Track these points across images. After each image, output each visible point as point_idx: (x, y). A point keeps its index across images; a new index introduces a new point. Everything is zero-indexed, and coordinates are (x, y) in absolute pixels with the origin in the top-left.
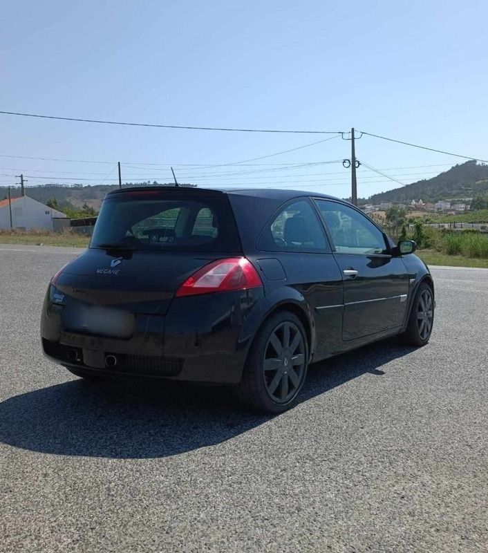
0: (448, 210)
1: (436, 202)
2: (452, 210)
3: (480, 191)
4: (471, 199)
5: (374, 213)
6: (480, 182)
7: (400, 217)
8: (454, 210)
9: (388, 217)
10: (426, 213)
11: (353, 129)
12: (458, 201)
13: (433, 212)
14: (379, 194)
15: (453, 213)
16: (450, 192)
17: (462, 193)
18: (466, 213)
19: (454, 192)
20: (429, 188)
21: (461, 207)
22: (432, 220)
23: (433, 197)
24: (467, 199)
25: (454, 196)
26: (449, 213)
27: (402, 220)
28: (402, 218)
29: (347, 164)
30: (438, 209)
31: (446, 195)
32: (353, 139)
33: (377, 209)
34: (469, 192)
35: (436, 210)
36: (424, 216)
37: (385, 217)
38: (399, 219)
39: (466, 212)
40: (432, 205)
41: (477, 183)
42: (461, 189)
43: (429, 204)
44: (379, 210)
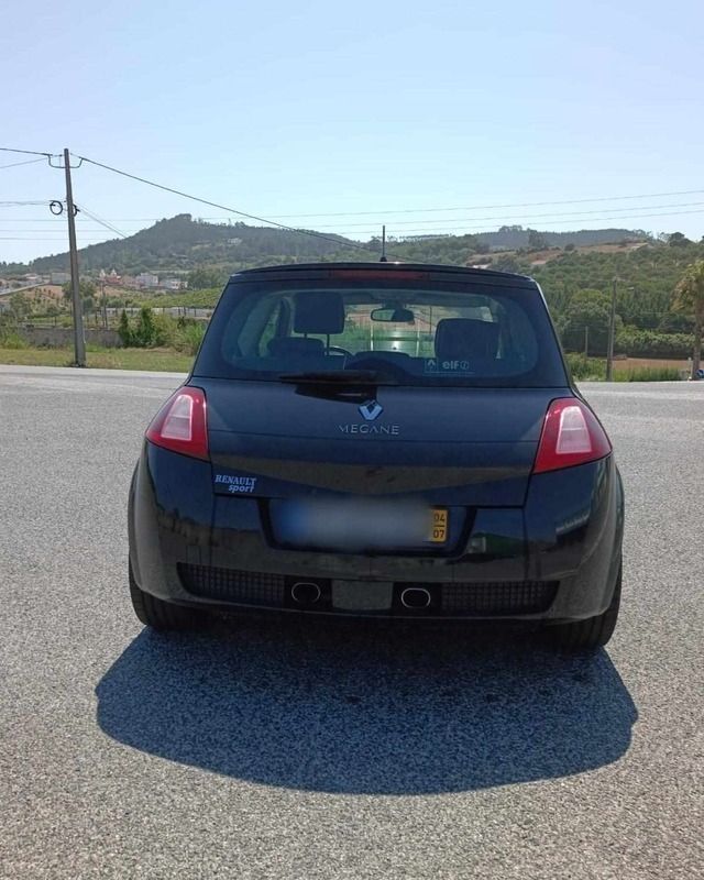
0: (156, 288)
1: (136, 274)
2: (161, 288)
3: (199, 261)
4: (187, 272)
5: (42, 288)
6: (198, 247)
7: (86, 296)
8: (164, 288)
9: (68, 295)
10: (122, 291)
11: (66, 150)
12: (168, 274)
13: (132, 289)
14: (46, 258)
15: (163, 292)
16: (155, 260)
17: (173, 263)
18: (182, 293)
19: (161, 261)
20: (123, 251)
21: (175, 284)
22: (135, 301)
23: (131, 267)
24: (182, 272)
25: (162, 266)
26: (157, 292)
27: (90, 301)
28: (90, 297)
29: (57, 209)
30: (141, 285)
31: (151, 266)
32: (68, 167)
33: (47, 281)
34: (184, 261)
35: (138, 288)
36: (121, 295)
37: (62, 294)
38: (86, 299)
39: (182, 291)
40: (132, 279)
41: (194, 248)
42: (171, 256)
43: (126, 278)
44: (51, 284)
